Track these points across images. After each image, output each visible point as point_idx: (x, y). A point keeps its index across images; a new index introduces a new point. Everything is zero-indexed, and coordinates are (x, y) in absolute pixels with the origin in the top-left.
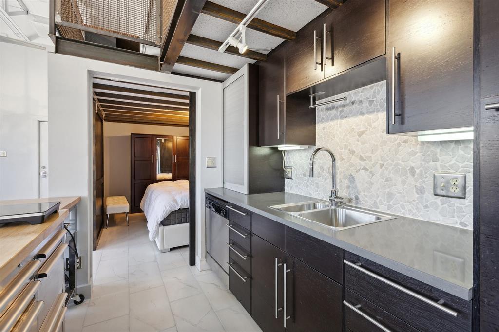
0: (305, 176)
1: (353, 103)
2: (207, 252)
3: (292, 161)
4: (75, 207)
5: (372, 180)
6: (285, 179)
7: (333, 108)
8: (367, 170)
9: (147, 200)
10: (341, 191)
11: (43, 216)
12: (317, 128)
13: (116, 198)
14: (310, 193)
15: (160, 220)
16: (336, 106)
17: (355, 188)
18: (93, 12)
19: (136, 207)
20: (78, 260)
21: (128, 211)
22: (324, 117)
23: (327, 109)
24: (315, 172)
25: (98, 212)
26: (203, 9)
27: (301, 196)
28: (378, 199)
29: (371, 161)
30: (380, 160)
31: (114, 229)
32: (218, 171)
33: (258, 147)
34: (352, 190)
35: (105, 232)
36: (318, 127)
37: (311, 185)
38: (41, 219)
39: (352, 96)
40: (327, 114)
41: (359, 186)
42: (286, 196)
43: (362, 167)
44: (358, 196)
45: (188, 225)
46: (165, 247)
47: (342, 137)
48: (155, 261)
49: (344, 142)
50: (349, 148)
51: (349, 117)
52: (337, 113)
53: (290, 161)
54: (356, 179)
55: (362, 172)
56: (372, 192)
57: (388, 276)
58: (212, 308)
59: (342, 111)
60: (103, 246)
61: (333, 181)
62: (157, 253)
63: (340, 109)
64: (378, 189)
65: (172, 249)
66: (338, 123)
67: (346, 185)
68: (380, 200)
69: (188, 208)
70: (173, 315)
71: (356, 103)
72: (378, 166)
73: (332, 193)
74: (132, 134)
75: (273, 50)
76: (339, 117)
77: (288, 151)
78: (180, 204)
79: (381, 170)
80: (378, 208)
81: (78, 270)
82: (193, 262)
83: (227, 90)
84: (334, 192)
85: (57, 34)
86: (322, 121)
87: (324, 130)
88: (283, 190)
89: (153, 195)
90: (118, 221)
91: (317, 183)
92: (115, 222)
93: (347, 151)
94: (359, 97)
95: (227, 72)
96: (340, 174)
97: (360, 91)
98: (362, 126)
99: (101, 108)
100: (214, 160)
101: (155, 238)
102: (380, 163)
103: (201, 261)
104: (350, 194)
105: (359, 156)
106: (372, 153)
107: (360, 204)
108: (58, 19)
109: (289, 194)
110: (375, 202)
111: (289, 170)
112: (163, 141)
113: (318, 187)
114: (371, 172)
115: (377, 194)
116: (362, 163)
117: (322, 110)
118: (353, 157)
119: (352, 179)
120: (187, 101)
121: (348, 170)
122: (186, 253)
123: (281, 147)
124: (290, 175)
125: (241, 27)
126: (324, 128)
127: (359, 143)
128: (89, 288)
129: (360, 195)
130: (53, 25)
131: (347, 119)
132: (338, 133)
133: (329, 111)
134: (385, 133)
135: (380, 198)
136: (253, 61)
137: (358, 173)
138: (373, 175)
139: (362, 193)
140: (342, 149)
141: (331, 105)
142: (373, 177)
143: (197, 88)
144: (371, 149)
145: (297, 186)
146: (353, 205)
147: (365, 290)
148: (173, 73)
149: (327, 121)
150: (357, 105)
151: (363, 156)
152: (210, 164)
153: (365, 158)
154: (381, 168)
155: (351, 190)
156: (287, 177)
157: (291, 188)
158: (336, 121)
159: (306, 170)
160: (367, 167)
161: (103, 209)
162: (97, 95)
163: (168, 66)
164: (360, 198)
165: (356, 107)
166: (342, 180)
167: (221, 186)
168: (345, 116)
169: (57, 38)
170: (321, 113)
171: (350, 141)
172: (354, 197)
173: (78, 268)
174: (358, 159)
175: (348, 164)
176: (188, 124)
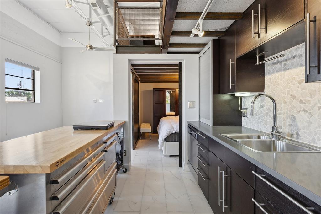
0: (257, 115)
1: (294, 57)
2: (188, 160)
3: (248, 104)
4: (123, 125)
5: (310, 120)
6: (243, 117)
7: (278, 62)
8: (307, 112)
9: (160, 126)
10: (284, 128)
11: (107, 127)
12: (265, 79)
13: (146, 124)
14: (260, 128)
15: (164, 138)
16: (280, 61)
17: (296, 126)
18: (135, 26)
19: (155, 130)
20: (124, 152)
21: (151, 132)
22: (271, 70)
23: (273, 64)
24: (255, 113)
25: (136, 130)
26: (175, 18)
27: (253, 130)
28: (317, 136)
29: (310, 104)
30: (318, 103)
31: (144, 141)
32: (196, 110)
33: (220, 95)
34: (294, 127)
35: (140, 141)
36: (267, 78)
37: (261, 122)
38: (106, 128)
39: (294, 51)
40: (273, 68)
41: (299, 124)
42: (243, 129)
43: (302, 109)
44: (298, 133)
45: (178, 143)
46: (167, 154)
47: (285, 85)
48: (161, 161)
49: (287, 89)
50: (291, 93)
51: (291, 69)
52: (281, 66)
53: (246, 104)
54: (296, 119)
55: (302, 113)
56: (310, 130)
57: (280, 186)
58: (187, 192)
59: (285, 64)
60: (138, 148)
61: (274, 120)
62: (163, 156)
63: (283, 63)
64: (316, 128)
65: (171, 156)
66: (282, 74)
67: (288, 123)
68: (318, 137)
69: (178, 133)
70: (165, 189)
71: (297, 57)
72: (316, 108)
73: (273, 128)
74: (153, 89)
75: (229, 27)
76: (283, 69)
77: (245, 97)
78: (175, 130)
79: (319, 111)
80: (317, 144)
81: (125, 156)
82: (181, 165)
83: (201, 58)
84: (275, 128)
85: (117, 45)
86: (270, 73)
87: (270, 80)
88: (241, 125)
89: (162, 124)
90: (146, 137)
91: (266, 121)
92: (145, 137)
93: (290, 96)
94: (299, 52)
95: (200, 47)
96: (283, 114)
97: (300, 47)
98: (302, 75)
99: (138, 76)
100: (193, 103)
101: (162, 147)
102: (318, 106)
103: (185, 165)
104: (291, 130)
105: (300, 100)
106: (311, 98)
107: (300, 139)
108: (117, 38)
109: (245, 128)
110: (313, 138)
111: (245, 111)
112: (172, 92)
113: (266, 124)
114: (310, 113)
115: (315, 132)
116: (302, 105)
117: (269, 65)
118: (294, 101)
119: (293, 118)
120: (178, 67)
121: (290, 111)
122: (177, 159)
123: (238, 94)
124: (246, 115)
125: (200, 21)
126: (270, 79)
127: (300, 89)
128: (129, 166)
129: (300, 131)
130: (115, 41)
131: (290, 71)
132: (282, 82)
133: (275, 65)
134: (305, 81)
135: (318, 135)
136: (216, 38)
137: (299, 114)
138: (312, 116)
139: (302, 131)
140: (285, 95)
141: (276, 60)
142: (312, 117)
143: (183, 60)
144: (310, 94)
145: (251, 123)
146: (295, 140)
147: (267, 194)
148: (168, 53)
149: (273, 73)
150: (297, 59)
151: (303, 100)
152: (191, 106)
153: (304, 102)
154: (319, 110)
155: (292, 127)
156: (244, 116)
157: (247, 124)
158: (280, 73)
159: (257, 111)
160: (307, 109)
161: (139, 129)
162: (135, 70)
163: (165, 50)
164: (300, 135)
165: (296, 60)
166: (285, 119)
167: (198, 120)
168: (288, 68)
169: (117, 46)
170: (269, 67)
171: (292, 88)
172: (295, 133)
173: (124, 155)
174: (298, 103)
175: (290, 106)
176: (178, 81)
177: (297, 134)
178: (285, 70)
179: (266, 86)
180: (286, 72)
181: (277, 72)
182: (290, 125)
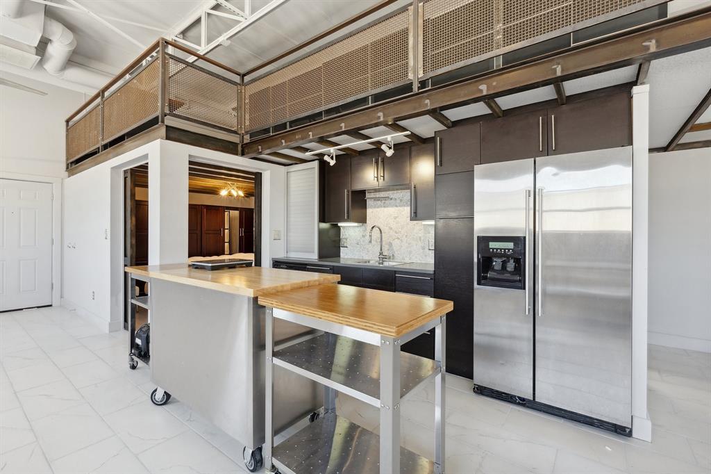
0: (358, 245)
1: (391, 199)
3: (348, 234)
6: (341, 248)
7: (379, 200)
12: (367, 211)
14: (362, 256)
22: (373, 205)
23: (375, 200)
33: (324, 223)
36: (369, 211)
37: (363, 250)
39: (391, 195)
40: (375, 204)
41: (394, 248)
43: (396, 238)
47: (384, 219)
49: (386, 222)
51: (389, 207)
52: (381, 203)
53: (346, 234)
54: (393, 245)
55: (396, 240)
56: (401, 251)
59: (385, 203)
61: (381, 246)
63: (383, 201)
64: (405, 249)
71: (393, 199)
72: (404, 236)
73: (380, 253)
77: (344, 227)
83: (292, 174)
86: (371, 208)
91: (368, 249)
93: (388, 227)
94: (394, 196)
97: (395, 193)
98: (396, 213)
100: (279, 233)
102: (406, 235)
104: (389, 253)
105: (395, 231)
106: (401, 229)
107: (395, 259)
109: (344, 258)
110: (403, 257)
111: (345, 241)
113: (368, 252)
115: (404, 252)
116: (396, 235)
118: (391, 231)
119: (391, 244)
121: (389, 239)
124: (346, 245)
125: (332, 150)
126: (372, 212)
127: (395, 223)
132: (382, 216)
133: (376, 202)
134: (409, 219)
137: (394, 241)
138: (402, 242)
139: (396, 253)
143: (265, 170)
144: (401, 227)
145: (352, 252)
146: (391, 260)
152: (276, 237)
153: (398, 232)
154: (406, 238)
155: (390, 251)
156: (343, 246)
157: (347, 254)
158: (381, 209)
159: (359, 240)
160: (399, 237)
164: (395, 256)
165: (393, 202)
166: (386, 245)
168: (387, 206)
169: (167, 127)
170: (370, 202)
171: (389, 221)
172: (392, 253)
174: (394, 233)
175: (389, 235)
177: (393, 256)
178: (384, 207)
179: (368, 218)
180: (386, 209)
181: (378, 207)
182: (388, 250)
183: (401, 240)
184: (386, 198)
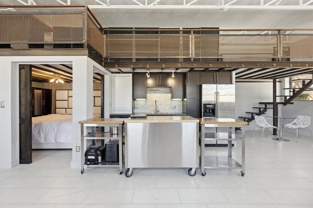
37: (145, 109)
83: (116, 77)
132: (154, 96)
145: (140, 110)
179: (147, 97)
183: (162, 105)
184: (156, 90)
